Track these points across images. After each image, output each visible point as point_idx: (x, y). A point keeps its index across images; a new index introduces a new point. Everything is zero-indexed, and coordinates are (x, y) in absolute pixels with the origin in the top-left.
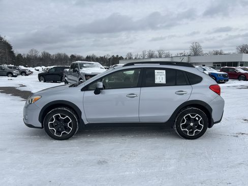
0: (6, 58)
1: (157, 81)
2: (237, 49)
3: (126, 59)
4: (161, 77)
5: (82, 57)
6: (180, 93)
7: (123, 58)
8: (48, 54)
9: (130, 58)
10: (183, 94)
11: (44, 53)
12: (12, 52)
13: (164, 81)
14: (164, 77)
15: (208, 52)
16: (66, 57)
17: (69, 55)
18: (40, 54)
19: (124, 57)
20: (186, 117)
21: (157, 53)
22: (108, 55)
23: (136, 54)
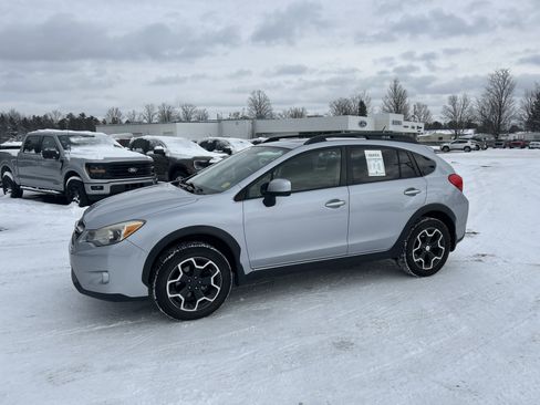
1: (372, 172)
2: (331, 106)
3: (104, 122)
6: (411, 192)
9: (115, 122)
10: (415, 194)
13: (382, 172)
14: (381, 163)
15: (281, 112)
19: (100, 119)
21: (179, 111)
22: (55, 113)
23: (131, 111)
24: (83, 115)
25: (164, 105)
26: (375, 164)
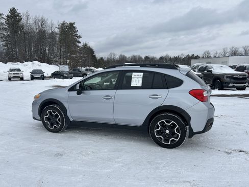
0: (88, 62)
1: (133, 84)
3: (203, 57)
4: (137, 80)
5: (155, 58)
6: (155, 97)
7: (199, 57)
8: (124, 56)
9: (208, 57)
10: (157, 98)
11: (121, 56)
12: (94, 56)
13: (140, 84)
14: (141, 80)
16: (140, 58)
17: (143, 57)
18: (117, 57)
20: (160, 123)
21: (241, 50)
22: (182, 55)
23: (215, 52)
24: (193, 55)
25: (233, 47)
26: (137, 79)
